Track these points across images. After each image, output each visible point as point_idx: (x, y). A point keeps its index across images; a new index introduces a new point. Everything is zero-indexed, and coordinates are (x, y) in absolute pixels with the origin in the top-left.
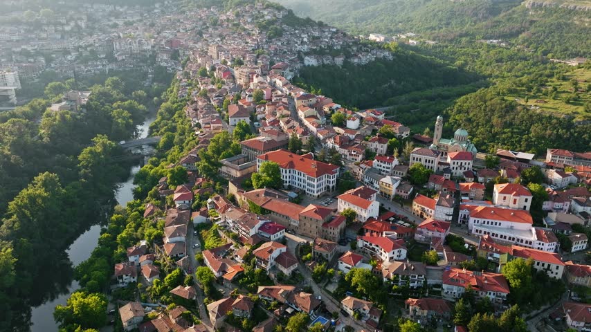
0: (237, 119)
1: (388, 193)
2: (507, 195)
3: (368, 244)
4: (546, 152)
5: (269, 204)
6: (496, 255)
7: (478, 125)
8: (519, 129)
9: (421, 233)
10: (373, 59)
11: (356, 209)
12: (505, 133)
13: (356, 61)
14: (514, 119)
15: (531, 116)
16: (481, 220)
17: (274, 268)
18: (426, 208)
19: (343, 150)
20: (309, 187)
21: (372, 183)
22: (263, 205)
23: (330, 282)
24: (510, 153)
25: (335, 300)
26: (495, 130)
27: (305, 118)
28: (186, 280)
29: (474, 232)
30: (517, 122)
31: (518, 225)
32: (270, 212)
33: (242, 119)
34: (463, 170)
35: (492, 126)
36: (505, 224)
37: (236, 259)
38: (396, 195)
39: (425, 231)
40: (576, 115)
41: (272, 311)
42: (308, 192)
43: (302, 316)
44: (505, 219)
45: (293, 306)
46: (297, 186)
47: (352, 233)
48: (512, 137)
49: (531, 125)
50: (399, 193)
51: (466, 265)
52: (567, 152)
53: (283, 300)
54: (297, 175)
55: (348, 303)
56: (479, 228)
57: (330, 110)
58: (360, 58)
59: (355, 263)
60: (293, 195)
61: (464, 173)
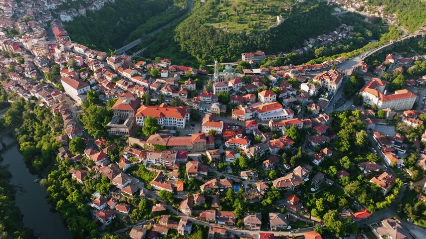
0: (82, 89)
1: (217, 113)
2: (267, 97)
3: (233, 144)
4: (241, 56)
5: (169, 142)
6: (280, 128)
7: (201, 46)
8: (223, 44)
9: (248, 129)
10: (103, 5)
11: (215, 129)
12: (217, 49)
13: (93, 8)
14: (218, 39)
15: (226, 35)
16: (264, 113)
17: (199, 175)
18: (240, 116)
19: (175, 94)
20: (179, 124)
21: (206, 110)
22: (167, 144)
23: (227, 169)
24: (250, 72)
25: (235, 176)
26: (212, 47)
27: (132, 77)
28: (154, 202)
29: (262, 119)
30: (220, 40)
31: (278, 110)
32: (173, 146)
33: (85, 88)
34: (239, 88)
35: (209, 45)
36: (273, 111)
37: (173, 178)
38: (221, 113)
39: (249, 128)
40: (246, 31)
41: (215, 194)
42: (179, 127)
43: (230, 190)
44: (272, 109)
45: (222, 187)
46: (169, 125)
47: (219, 142)
48: (222, 51)
49: (228, 41)
50: (222, 111)
51: (274, 137)
52: (251, 53)
53: (217, 187)
54: (168, 120)
55: (243, 175)
56: (265, 117)
57: (141, 67)
58: (95, 6)
59: (234, 155)
60: (174, 132)
61: (240, 89)
